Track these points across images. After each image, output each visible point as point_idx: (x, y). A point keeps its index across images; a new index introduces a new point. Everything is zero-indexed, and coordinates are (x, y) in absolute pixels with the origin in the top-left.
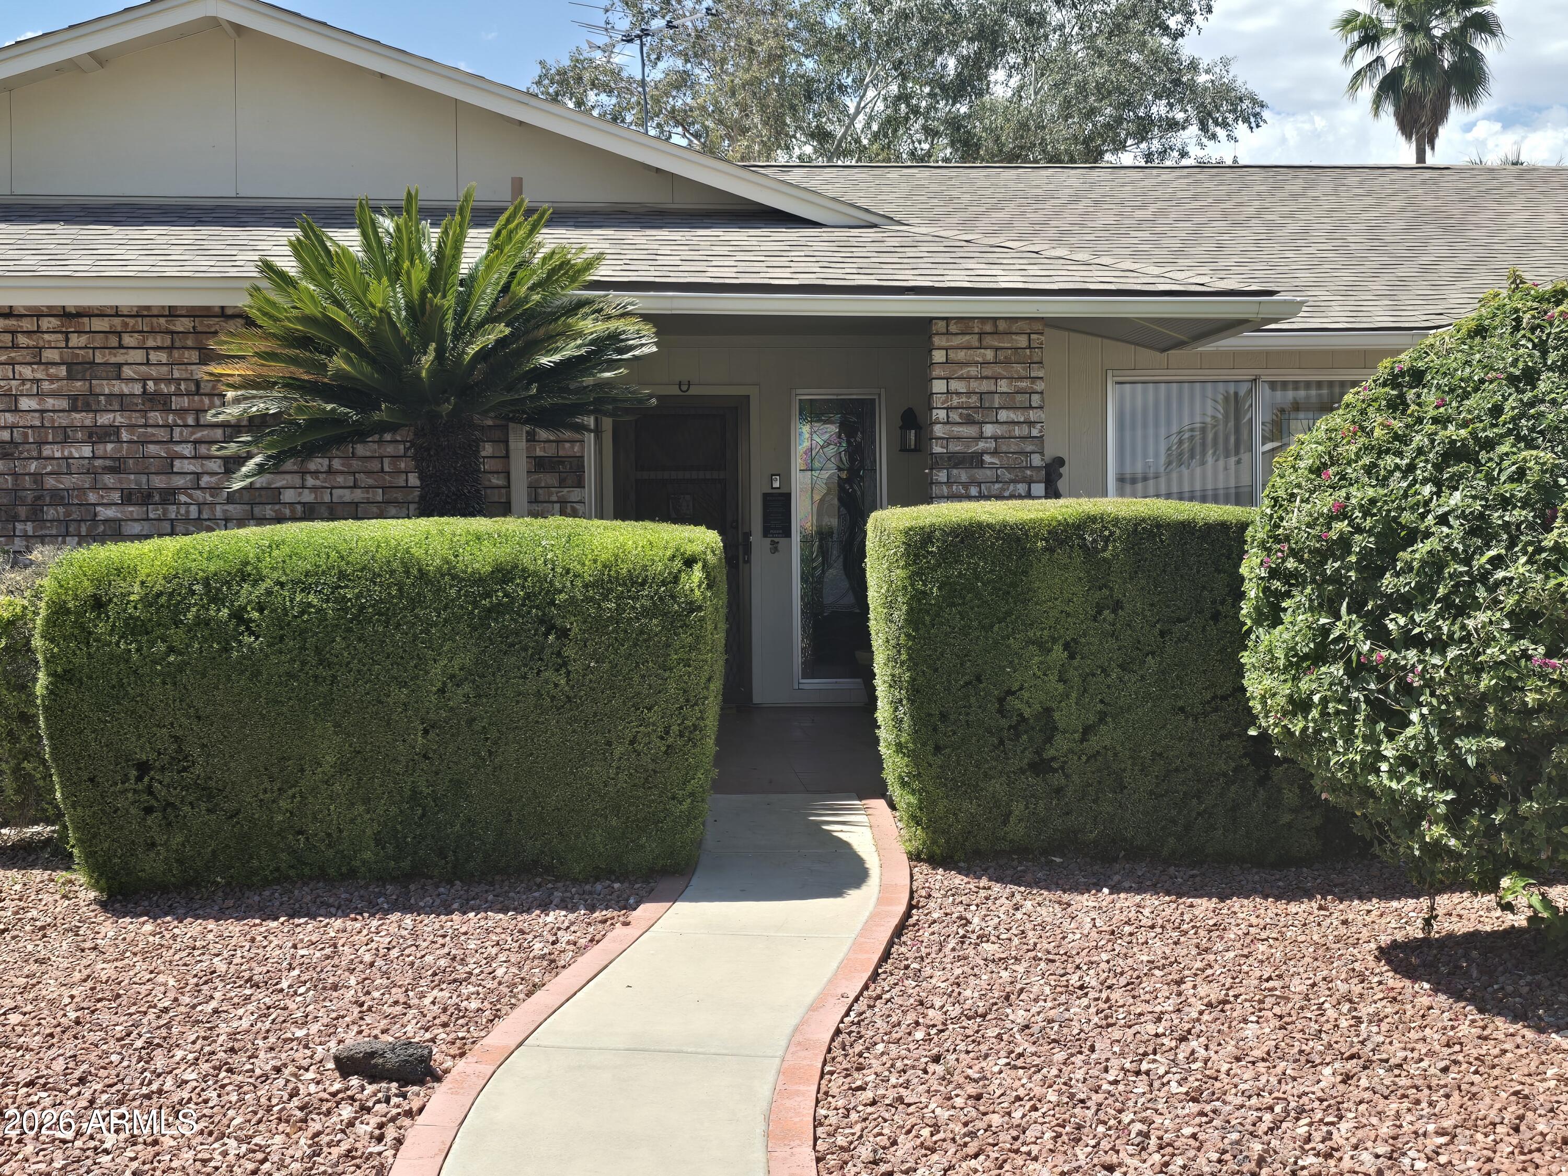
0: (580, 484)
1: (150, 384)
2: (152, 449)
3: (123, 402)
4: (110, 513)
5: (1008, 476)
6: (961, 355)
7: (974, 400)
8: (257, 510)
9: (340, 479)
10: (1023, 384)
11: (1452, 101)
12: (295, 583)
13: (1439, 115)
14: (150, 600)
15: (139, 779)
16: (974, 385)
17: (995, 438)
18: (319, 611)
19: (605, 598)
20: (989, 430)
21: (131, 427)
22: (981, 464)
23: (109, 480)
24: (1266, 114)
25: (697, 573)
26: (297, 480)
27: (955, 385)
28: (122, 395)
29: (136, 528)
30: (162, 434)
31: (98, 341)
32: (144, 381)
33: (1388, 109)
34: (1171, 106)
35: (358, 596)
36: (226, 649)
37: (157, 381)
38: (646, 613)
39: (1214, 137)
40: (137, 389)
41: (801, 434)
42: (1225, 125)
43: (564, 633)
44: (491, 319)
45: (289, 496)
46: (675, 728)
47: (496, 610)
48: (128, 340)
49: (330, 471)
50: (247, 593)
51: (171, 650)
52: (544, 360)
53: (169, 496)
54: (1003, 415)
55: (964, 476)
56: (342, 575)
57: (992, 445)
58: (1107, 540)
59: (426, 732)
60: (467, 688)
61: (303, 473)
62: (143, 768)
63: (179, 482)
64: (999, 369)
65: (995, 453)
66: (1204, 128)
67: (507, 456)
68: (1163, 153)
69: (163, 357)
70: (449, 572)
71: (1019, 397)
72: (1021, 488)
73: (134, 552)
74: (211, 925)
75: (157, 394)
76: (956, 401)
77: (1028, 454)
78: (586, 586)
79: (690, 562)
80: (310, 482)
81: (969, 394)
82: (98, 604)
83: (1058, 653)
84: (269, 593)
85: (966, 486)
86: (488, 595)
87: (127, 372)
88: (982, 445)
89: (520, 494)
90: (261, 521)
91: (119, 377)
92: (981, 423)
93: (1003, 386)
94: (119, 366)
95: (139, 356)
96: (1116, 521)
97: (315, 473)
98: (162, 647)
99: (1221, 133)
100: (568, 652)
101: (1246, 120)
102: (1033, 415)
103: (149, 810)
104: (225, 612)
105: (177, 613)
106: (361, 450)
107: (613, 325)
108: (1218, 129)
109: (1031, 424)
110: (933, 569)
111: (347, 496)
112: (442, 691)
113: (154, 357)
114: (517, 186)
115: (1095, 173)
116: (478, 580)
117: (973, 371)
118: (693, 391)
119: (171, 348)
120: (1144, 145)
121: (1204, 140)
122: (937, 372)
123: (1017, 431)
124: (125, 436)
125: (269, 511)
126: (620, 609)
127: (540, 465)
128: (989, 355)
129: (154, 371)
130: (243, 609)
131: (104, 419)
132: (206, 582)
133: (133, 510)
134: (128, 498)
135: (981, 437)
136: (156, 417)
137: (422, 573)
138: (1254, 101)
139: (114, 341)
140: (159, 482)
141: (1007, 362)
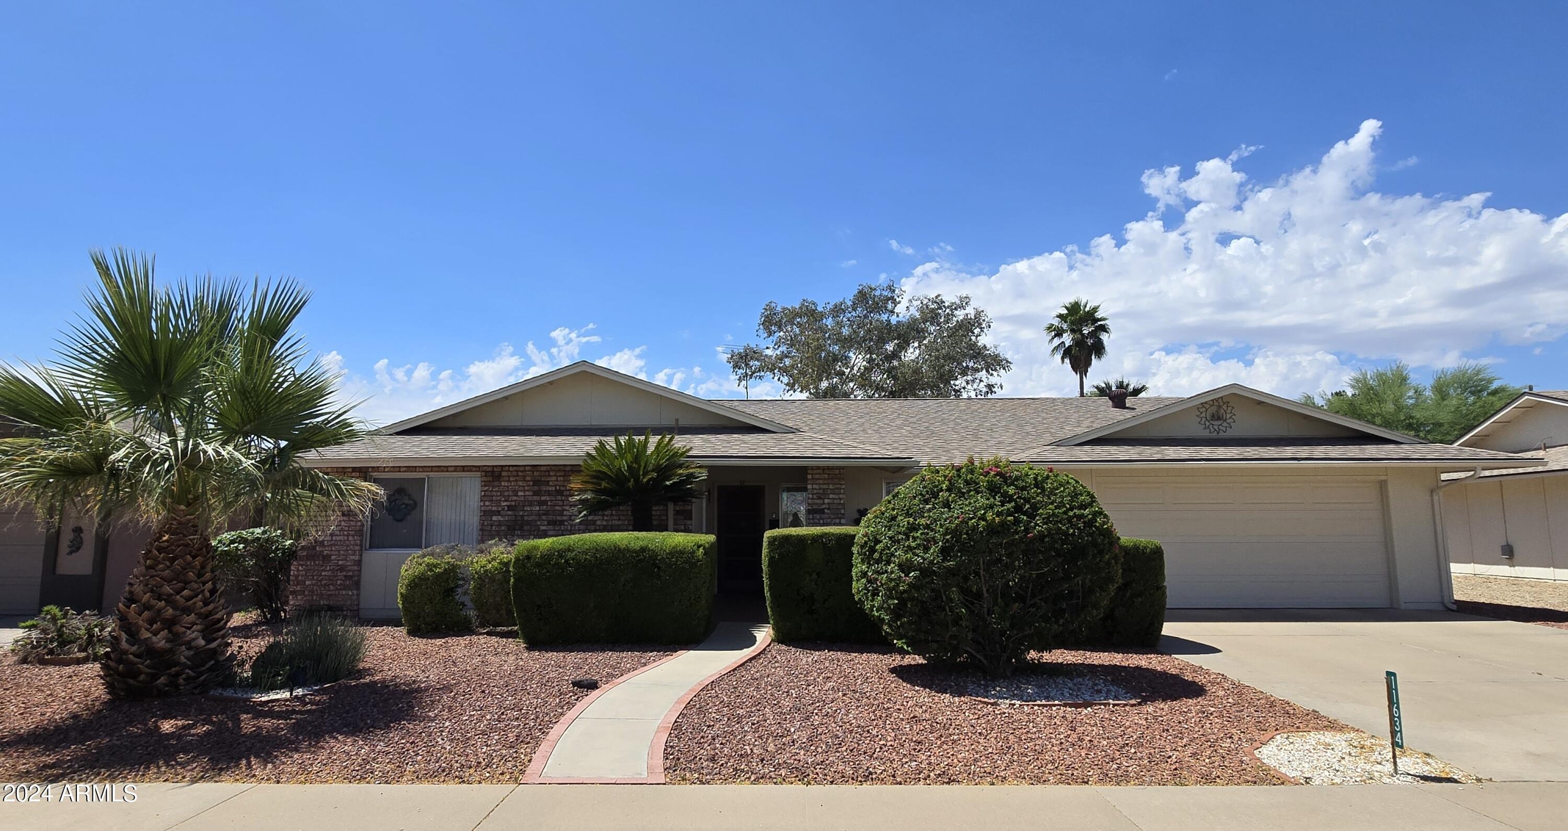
0: (691, 519)
1: (558, 487)
2: (557, 508)
3: (549, 493)
4: (544, 528)
5: (833, 517)
6: (817, 476)
7: (821, 491)
8: (589, 527)
9: (615, 517)
10: (838, 486)
11: (1093, 357)
12: (584, 552)
13: (1088, 363)
14: (542, 557)
15: (538, 610)
16: (821, 486)
17: (828, 504)
18: (590, 560)
19: (672, 558)
20: (826, 501)
21: (551, 501)
22: (824, 513)
23: (544, 518)
24: (1012, 366)
25: (701, 550)
26: (601, 517)
27: (814, 486)
28: (549, 491)
29: (551, 533)
30: (560, 503)
31: (543, 474)
32: (556, 486)
33: (1067, 361)
34: (974, 363)
35: (601, 556)
36: (563, 571)
37: (559, 486)
38: (685, 562)
39: (992, 375)
40: (554, 489)
41: (782, 499)
42: (996, 370)
43: (659, 568)
44: (652, 471)
45: (598, 523)
46: (693, 598)
47: (641, 561)
48: (551, 473)
49: (612, 515)
50: (570, 555)
51: (548, 572)
52: (668, 483)
53: (562, 523)
54: (831, 496)
55: (818, 517)
56: (597, 550)
57: (827, 506)
58: (830, 540)
59: (619, 598)
60: (631, 584)
61: (603, 515)
62: (539, 606)
63: (565, 518)
64: (830, 481)
65: (828, 509)
66: (987, 371)
67: (667, 510)
68: (973, 381)
69: (562, 479)
70: (627, 550)
71: (836, 490)
72: (837, 521)
73: (539, 542)
74: (555, 653)
75: (560, 490)
76: (815, 491)
77: (840, 509)
78: (667, 554)
79: (699, 547)
80: (605, 518)
81: (819, 489)
82: (528, 558)
83: (814, 576)
84: (576, 555)
85: (819, 520)
86: (638, 556)
87: (551, 483)
88: (824, 506)
89: (671, 523)
90: (590, 531)
91: (548, 485)
92: (824, 499)
93: (831, 487)
94: (548, 482)
95: (555, 478)
96: (833, 534)
97: (607, 516)
98: (545, 571)
99: (995, 373)
100: (662, 574)
101: (1004, 369)
102: (841, 496)
103: (540, 620)
104: (563, 561)
105: (550, 561)
106: (621, 508)
107: (691, 471)
108: (993, 372)
109: (840, 499)
110: (776, 549)
111: (617, 523)
112: (624, 585)
113: (559, 479)
114: (677, 420)
115: (906, 402)
116: (635, 551)
117: (821, 482)
118: (746, 484)
119: (564, 476)
120: (965, 378)
121: (989, 376)
122: (809, 482)
123: (836, 501)
124: (549, 504)
125: (592, 528)
126: (677, 561)
127: (677, 513)
128: (826, 476)
129: (558, 483)
130: (568, 560)
131: (543, 498)
132: (558, 551)
133: (551, 527)
134: (549, 524)
135: (824, 503)
136: (559, 498)
137: (620, 549)
138: (1007, 362)
139: (547, 473)
140: (559, 518)
141: (832, 478)
